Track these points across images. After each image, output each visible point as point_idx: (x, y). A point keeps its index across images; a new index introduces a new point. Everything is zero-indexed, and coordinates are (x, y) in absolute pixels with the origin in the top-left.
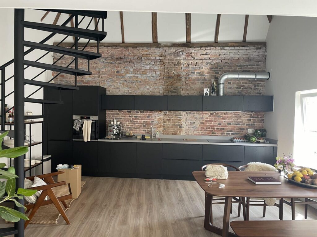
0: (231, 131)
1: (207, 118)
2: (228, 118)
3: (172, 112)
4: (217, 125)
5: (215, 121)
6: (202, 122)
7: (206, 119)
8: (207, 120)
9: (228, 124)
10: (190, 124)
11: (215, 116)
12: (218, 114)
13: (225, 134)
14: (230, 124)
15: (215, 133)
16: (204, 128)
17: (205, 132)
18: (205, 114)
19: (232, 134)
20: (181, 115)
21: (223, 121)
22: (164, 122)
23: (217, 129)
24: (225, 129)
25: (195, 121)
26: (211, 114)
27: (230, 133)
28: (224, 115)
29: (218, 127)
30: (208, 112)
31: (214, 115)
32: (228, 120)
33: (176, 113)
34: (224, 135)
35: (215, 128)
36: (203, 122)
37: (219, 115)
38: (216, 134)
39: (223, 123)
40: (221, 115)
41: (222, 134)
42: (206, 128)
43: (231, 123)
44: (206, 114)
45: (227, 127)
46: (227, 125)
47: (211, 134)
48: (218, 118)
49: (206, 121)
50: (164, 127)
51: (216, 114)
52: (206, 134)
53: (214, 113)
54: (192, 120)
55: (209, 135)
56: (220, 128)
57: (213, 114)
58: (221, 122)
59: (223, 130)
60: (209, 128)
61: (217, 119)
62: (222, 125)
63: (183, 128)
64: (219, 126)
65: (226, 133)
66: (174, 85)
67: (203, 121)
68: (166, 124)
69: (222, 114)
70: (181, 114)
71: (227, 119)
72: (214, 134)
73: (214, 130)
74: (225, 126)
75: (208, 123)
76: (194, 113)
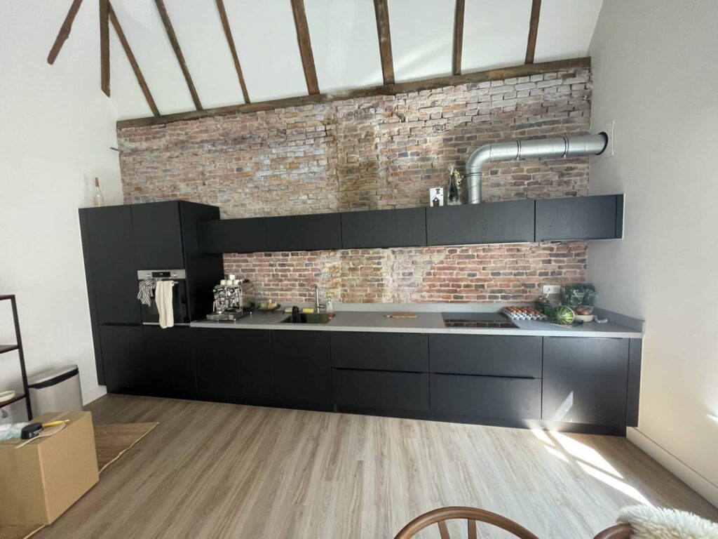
0: (501, 291)
1: (442, 262)
2: (492, 260)
3: (360, 250)
4: (466, 277)
5: (462, 269)
6: (430, 273)
7: (439, 263)
8: (441, 265)
9: (493, 274)
10: (401, 276)
11: (460, 257)
12: (467, 250)
13: (486, 298)
14: (499, 274)
15: (462, 297)
16: (434, 286)
17: (437, 294)
18: (436, 253)
19: (503, 297)
20: (380, 258)
21: (481, 267)
22: (343, 275)
23: (466, 286)
24: (486, 287)
25: (412, 270)
26: (451, 252)
27: (499, 295)
28: (482, 253)
29: (469, 283)
30: (442, 248)
31: (458, 253)
32: (493, 265)
33: (369, 254)
34: (483, 302)
35: (462, 284)
36: (432, 271)
37: (470, 253)
38: (465, 299)
39: (480, 273)
40: (475, 254)
41: (479, 297)
42: (441, 286)
43: (501, 272)
44: (439, 251)
45: (491, 280)
46: (490, 276)
47: (452, 300)
48: (467, 261)
49: (439, 269)
50: (343, 286)
51: (462, 251)
52: (441, 299)
53: (459, 250)
54: (406, 268)
55: (447, 302)
56: (473, 284)
57: (455, 251)
58: (475, 270)
59: (481, 289)
60: (448, 286)
61: (465, 263)
62: (478, 277)
63: (385, 288)
64: (472, 281)
65: (488, 295)
66: (361, 188)
67: (432, 268)
68: (348, 279)
69: (477, 251)
70: (381, 255)
71: (490, 261)
72: (458, 300)
73: (458, 290)
74: (485, 280)
75: (445, 274)
76: (411, 251)
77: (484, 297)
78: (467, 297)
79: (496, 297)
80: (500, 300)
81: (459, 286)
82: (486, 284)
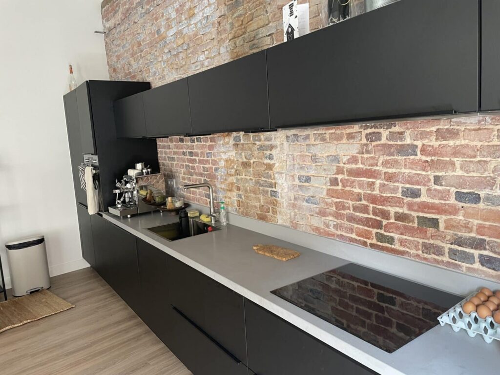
0: (479, 244)
1: (354, 160)
2: (458, 161)
3: (251, 135)
4: (399, 195)
5: (390, 177)
6: (336, 179)
7: (349, 162)
8: (354, 166)
9: (460, 196)
10: (297, 182)
11: (387, 149)
12: (401, 133)
13: (442, 254)
14: (476, 199)
15: (391, 240)
16: (344, 208)
17: (347, 224)
18: (344, 141)
19: (486, 261)
20: (272, 147)
21: (431, 174)
22: (237, 173)
23: (400, 217)
24: (442, 225)
25: (312, 173)
26: (371, 137)
27: (476, 253)
28: (434, 143)
29: (406, 212)
30: (356, 128)
31: (384, 140)
32: (459, 172)
33: (260, 140)
34: (436, 261)
35: (393, 210)
36: (340, 177)
37: (408, 141)
38: (397, 246)
39: (429, 190)
40: (419, 143)
41: (427, 248)
42: (355, 209)
43: (482, 194)
44: (350, 136)
45: (454, 211)
46: (452, 201)
47: (374, 241)
48: (400, 158)
49: (351, 173)
50: (238, 189)
51: (392, 136)
52: (354, 236)
53: (385, 133)
54: (302, 168)
55: (365, 244)
56: (415, 214)
57: (378, 136)
58: (418, 183)
59: (431, 231)
60: (365, 210)
61: (395, 163)
62: (424, 198)
63: (280, 199)
64: (410, 206)
65: (447, 247)
67: (340, 171)
68: (242, 179)
69: (424, 135)
71: (453, 164)
72: (384, 244)
73: (385, 222)
74: (439, 210)
75: (361, 186)
76: (307, 137)
77: (439, 251)
78: (402, 242)
79: (468, 258)
80: (477, 265)
81: (385, 215)
82: (442, 219)
